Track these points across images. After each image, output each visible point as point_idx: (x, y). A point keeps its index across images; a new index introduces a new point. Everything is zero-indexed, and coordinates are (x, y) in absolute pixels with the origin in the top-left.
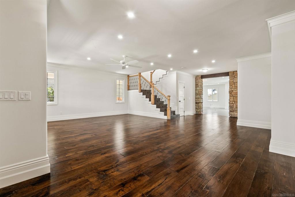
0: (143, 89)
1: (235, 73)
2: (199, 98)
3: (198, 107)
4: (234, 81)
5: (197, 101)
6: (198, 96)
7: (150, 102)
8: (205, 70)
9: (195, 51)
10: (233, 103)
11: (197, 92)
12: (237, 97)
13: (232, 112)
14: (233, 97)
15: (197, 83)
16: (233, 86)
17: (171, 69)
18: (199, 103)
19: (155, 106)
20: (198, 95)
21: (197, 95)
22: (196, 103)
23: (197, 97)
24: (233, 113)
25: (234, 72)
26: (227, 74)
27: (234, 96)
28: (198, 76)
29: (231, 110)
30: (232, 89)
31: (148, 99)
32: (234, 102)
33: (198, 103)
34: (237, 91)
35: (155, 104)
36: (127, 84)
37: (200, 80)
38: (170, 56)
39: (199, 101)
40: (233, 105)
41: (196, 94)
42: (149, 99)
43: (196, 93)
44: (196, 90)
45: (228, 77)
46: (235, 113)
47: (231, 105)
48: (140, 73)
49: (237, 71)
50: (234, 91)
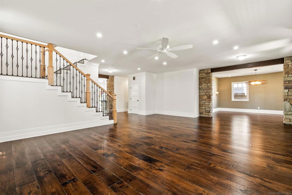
7: (85, 104)
16: (112, 87)
19: (95, 109)
30: (111, 90)
31: (79, 100)
34: (113, 92)
49: (114, 76)
50: (112, 92)
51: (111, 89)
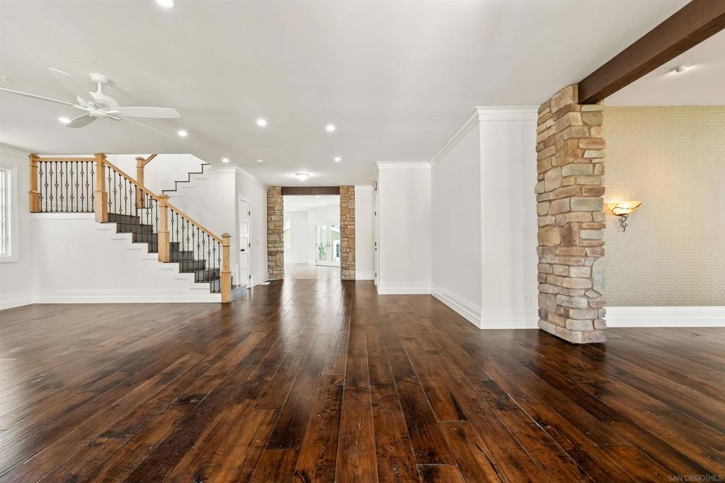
0: (121, 210)
1: (351, 190)
2: (275, 242)
3: (274, 264)
4: (350, 207)
5: (273, 249)
6: (274, 237)
7: (155, 255)
8: (303, 177)
9: (330, 128)
10: (348, 250)
11: (272, 227)
12: (354, 238)
13: (346, 269)
14: (347, 239)
15: (272, 205)
16: (348, 215)
17: (226, 160)
18: (276, 253)
19: (176, 266)
20: (274, 232)
21: (272, 234)
22: (270, 254)
23: (271, 239)
24: (347, 272)
25: (349, 187)
26: (334, 190)
27: (349, 236)
28: (274, 187)
29: (344, 265)
30: (346, 223)
31: (145, 246)
32: (350, 248)
33: (274, 253)
34: (353, 227)
35: (172, 261)
36: (27, 187)
37: (277, 197)
38: (262, 123)
39: (276, 250)
40: (347, 254)
41: (270, 232)
42: (147, 244)
43: (268, 229)
44: (268, 221)
45: (339, 197)
46: (351, 271)
47: (344, 255)
48: (103, 156)
49: (354, 187)
50: (349, 227)
51: (345, 221)
